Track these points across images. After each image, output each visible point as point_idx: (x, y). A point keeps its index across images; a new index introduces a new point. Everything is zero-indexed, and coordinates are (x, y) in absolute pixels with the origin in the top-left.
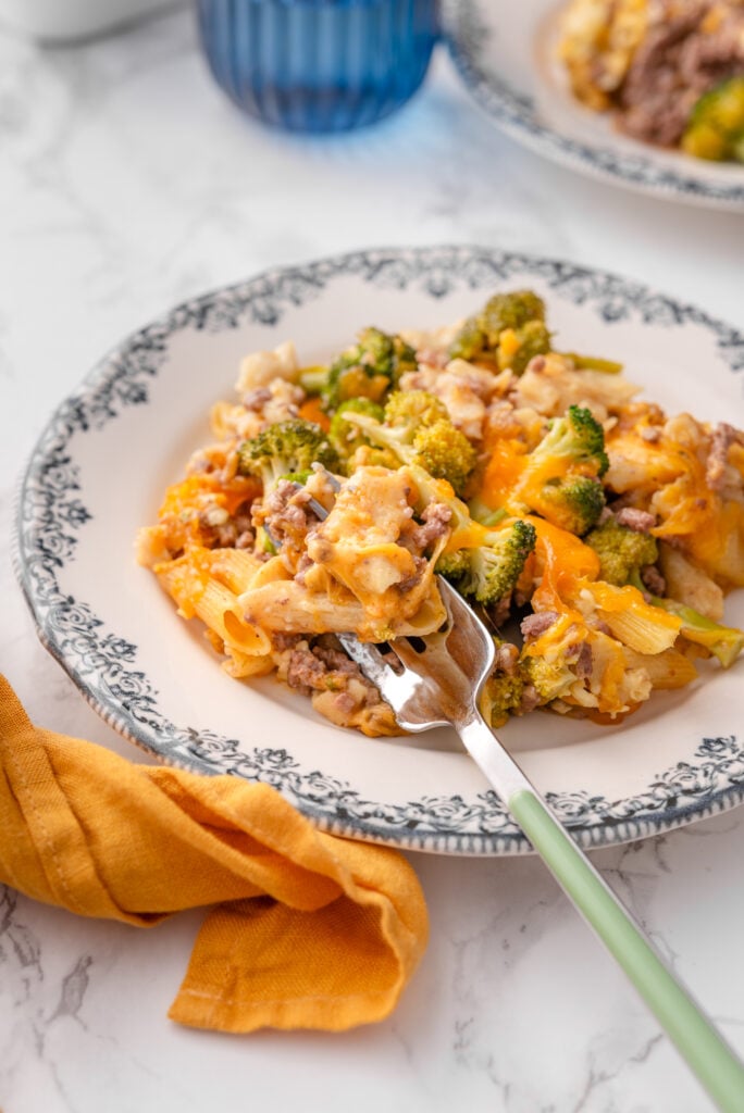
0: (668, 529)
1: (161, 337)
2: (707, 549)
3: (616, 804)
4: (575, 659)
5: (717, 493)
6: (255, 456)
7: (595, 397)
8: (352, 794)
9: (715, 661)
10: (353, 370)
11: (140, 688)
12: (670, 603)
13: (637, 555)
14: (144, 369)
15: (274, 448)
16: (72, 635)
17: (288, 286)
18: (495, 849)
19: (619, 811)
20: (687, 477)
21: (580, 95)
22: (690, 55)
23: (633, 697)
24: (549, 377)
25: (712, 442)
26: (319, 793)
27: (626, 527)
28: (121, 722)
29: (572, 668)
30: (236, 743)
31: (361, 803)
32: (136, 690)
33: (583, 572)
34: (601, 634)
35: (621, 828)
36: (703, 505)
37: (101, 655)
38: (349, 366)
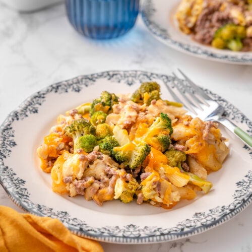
0: (190, 152)
1: (44, 94)
2: (202, 158)
3: (165, 230)
4: (155, 186)
5: (206, 141)
6: (71, 131)
7: (171, 113)
8: (85, 224)
9: (203, 192)
10: (99, 104)
11: (25, 193)
12: (190, 174)
13: (179, 158)
14: (37, 103)
15: (76, 128)
16: (6, 177)
17: (84, 80)
18: (127, 241)
19: (166, 232)
20: (197, 136)
21: (182, 29)
22: (215, 17)
23: (174, 200)
24: (157, 106)
25: (205, 126)
26: (75, 224)
27: (177, 150)
28: (18, 202)
29: (154, 189)
30: (52, 209)
31: (87, 227)
32: (23, 193)
33: (162, 162)
34: (165, 180)
35: (166, 237)
36: (201, 145)
37: (14, 183)
38: (98, 102)
